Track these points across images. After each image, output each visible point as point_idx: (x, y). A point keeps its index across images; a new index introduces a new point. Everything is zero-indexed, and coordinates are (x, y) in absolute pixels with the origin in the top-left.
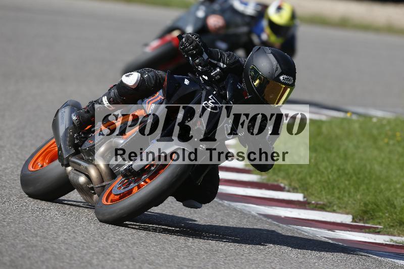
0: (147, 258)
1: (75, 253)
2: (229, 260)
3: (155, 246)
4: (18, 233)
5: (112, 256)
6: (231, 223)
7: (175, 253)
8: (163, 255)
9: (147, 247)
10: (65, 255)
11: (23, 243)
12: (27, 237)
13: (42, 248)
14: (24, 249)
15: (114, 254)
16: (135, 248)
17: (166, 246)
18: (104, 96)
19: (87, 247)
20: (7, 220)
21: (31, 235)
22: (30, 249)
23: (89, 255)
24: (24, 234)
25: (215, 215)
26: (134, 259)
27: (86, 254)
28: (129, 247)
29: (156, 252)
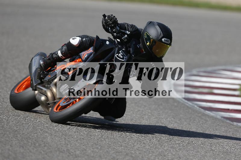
0: (188, 158)
1: (145, 156)
2: (237, 158)
3: (193, 150)
4: (110, 145)
5: (167, 157)
6: (238, 136)
7: (205, 154)
8: (197, 155)
9: (188, 151)
10: (139, 157)
11: (113, 151)
12: (116, 147)
13: (125, 153)
14: (114, 154)
15: (168, 155)
16: (181, 152)
17: (199, 150)
18: (59, 50)
19: (152, 152)
20: (103, 137)
21: (118, 146)
22: (118, 154)
23: (153, 157)
24: (114, 145)
25: (228, 131)
26: (180, 158)
27: (151, 156)
28: (177, 151)
29: (194, 154)
